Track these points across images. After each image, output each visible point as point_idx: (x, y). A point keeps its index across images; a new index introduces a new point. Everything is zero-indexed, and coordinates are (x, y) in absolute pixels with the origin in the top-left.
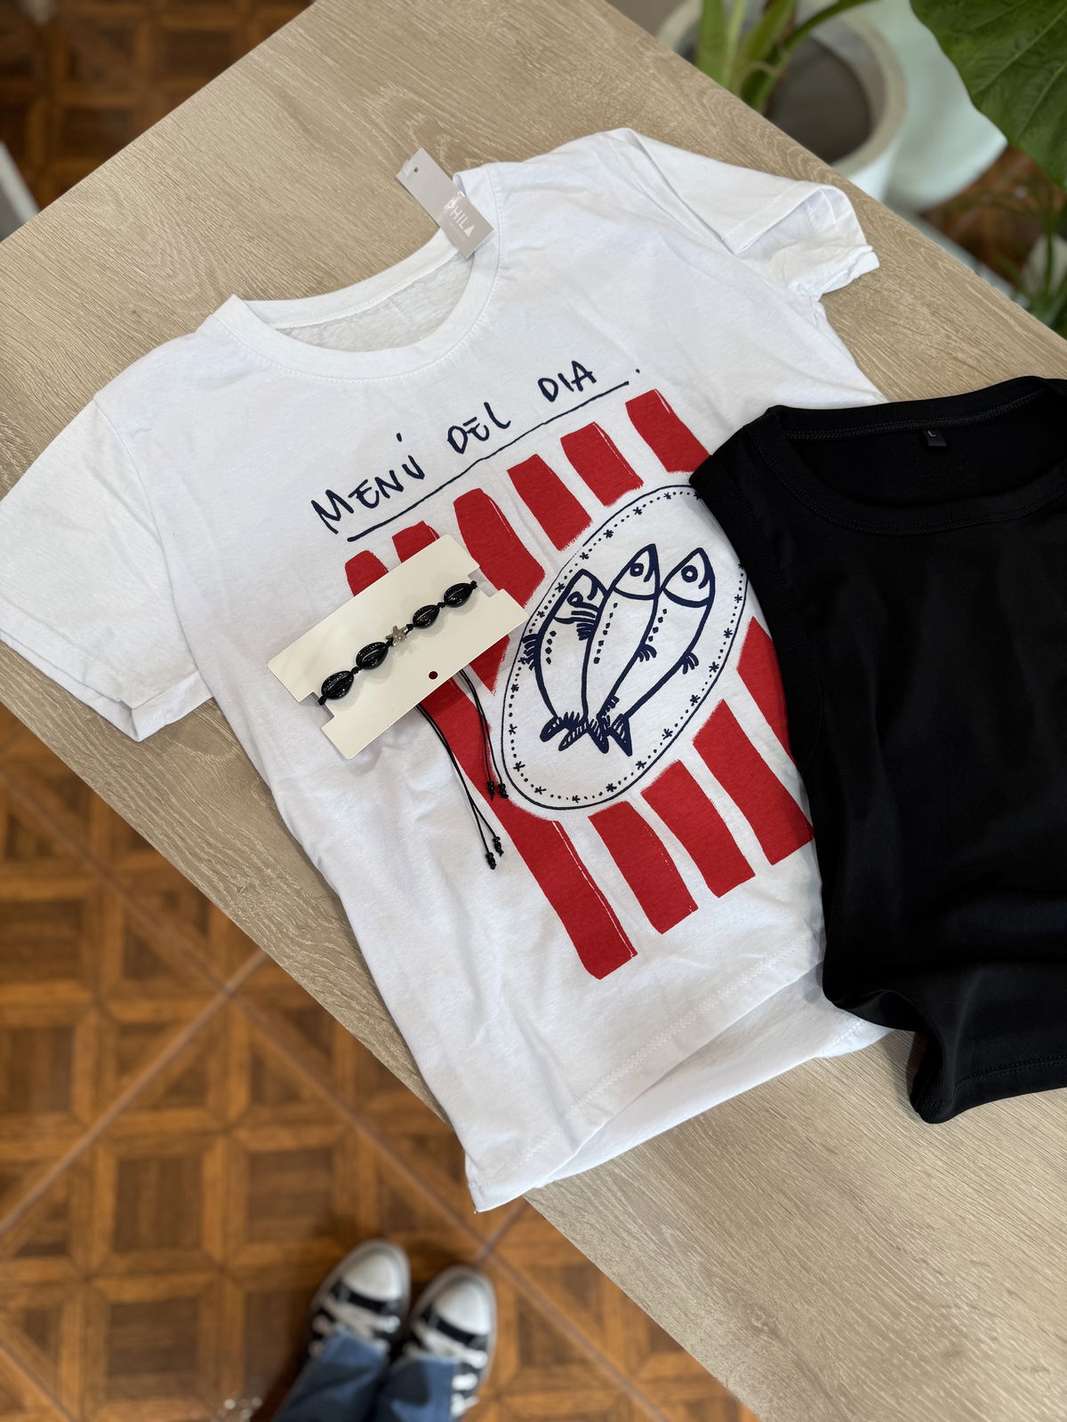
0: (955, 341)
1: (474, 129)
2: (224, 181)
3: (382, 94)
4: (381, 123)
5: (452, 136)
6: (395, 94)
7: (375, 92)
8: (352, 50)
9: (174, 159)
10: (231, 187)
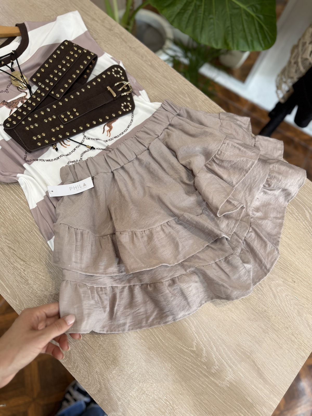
0: (22, 269)
1: (193, 365)
2: (278, 336)
3: (228, 382)
4: (227, 366)
5: (200, 361)
6: (224, 383)
7: (231, 383)
8: (242, 407)
9: (295, 346)
10: (275, 334)
